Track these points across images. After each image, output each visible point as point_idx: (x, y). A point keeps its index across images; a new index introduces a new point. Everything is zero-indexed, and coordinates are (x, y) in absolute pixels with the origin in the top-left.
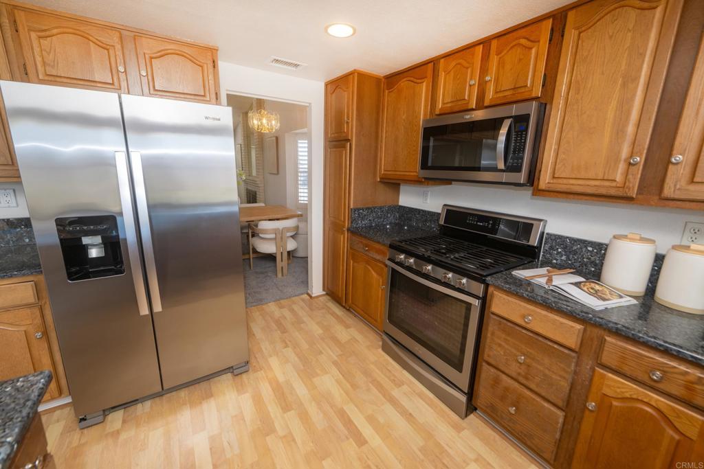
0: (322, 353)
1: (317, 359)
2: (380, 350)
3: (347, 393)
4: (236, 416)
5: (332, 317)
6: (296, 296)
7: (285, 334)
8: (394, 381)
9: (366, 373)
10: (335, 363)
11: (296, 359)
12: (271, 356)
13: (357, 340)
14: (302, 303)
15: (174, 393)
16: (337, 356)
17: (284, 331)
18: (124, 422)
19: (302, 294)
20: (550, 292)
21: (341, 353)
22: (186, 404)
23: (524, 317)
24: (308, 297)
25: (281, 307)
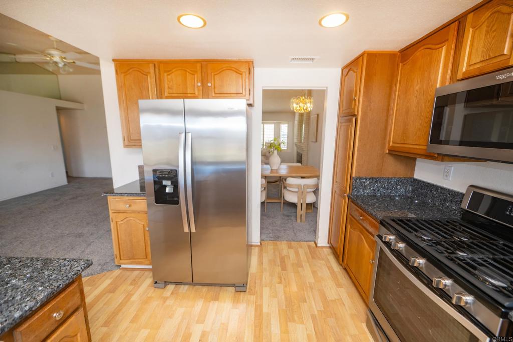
0: (306, 302)
1: (299, 307)
2: (364, 326)
4: (224, 324)
5: (327, 270)
6: (304, 241)
7: (283, 272)
10: (313, 318)
11: (283, 297)
12: (266, 287)
13: (343, 304)
14: (307, 249)
15: (201, 287)
16: (317, 311)
17: (284, 268)
18: (172, 294)
19: (310, 241)
22: (202, 298)
24: (314, 246)
25: (290, 247)
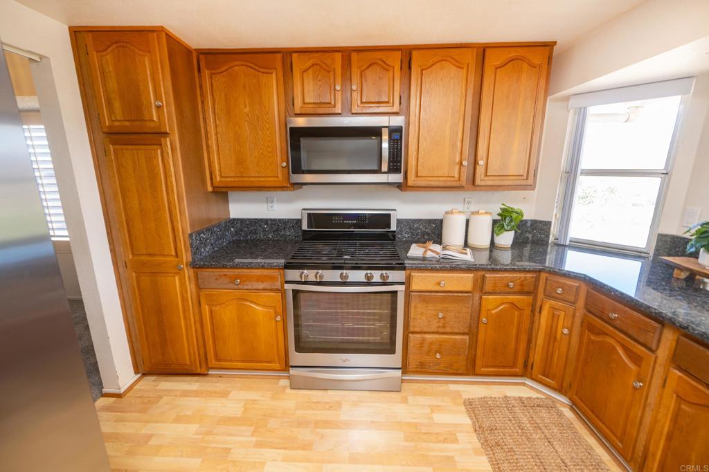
3: (308, 461)
8: (331, 407)
9: (302, 423)
14: (111, 415)
20: (442, 260)
21: (252, 428)
23: (439, 284)
